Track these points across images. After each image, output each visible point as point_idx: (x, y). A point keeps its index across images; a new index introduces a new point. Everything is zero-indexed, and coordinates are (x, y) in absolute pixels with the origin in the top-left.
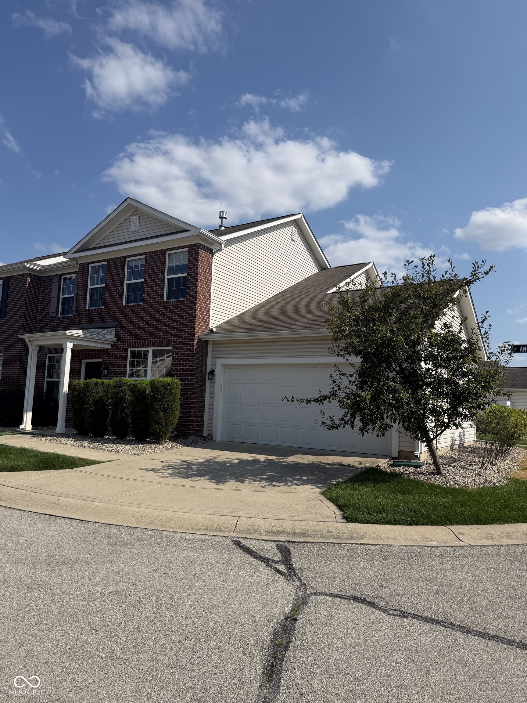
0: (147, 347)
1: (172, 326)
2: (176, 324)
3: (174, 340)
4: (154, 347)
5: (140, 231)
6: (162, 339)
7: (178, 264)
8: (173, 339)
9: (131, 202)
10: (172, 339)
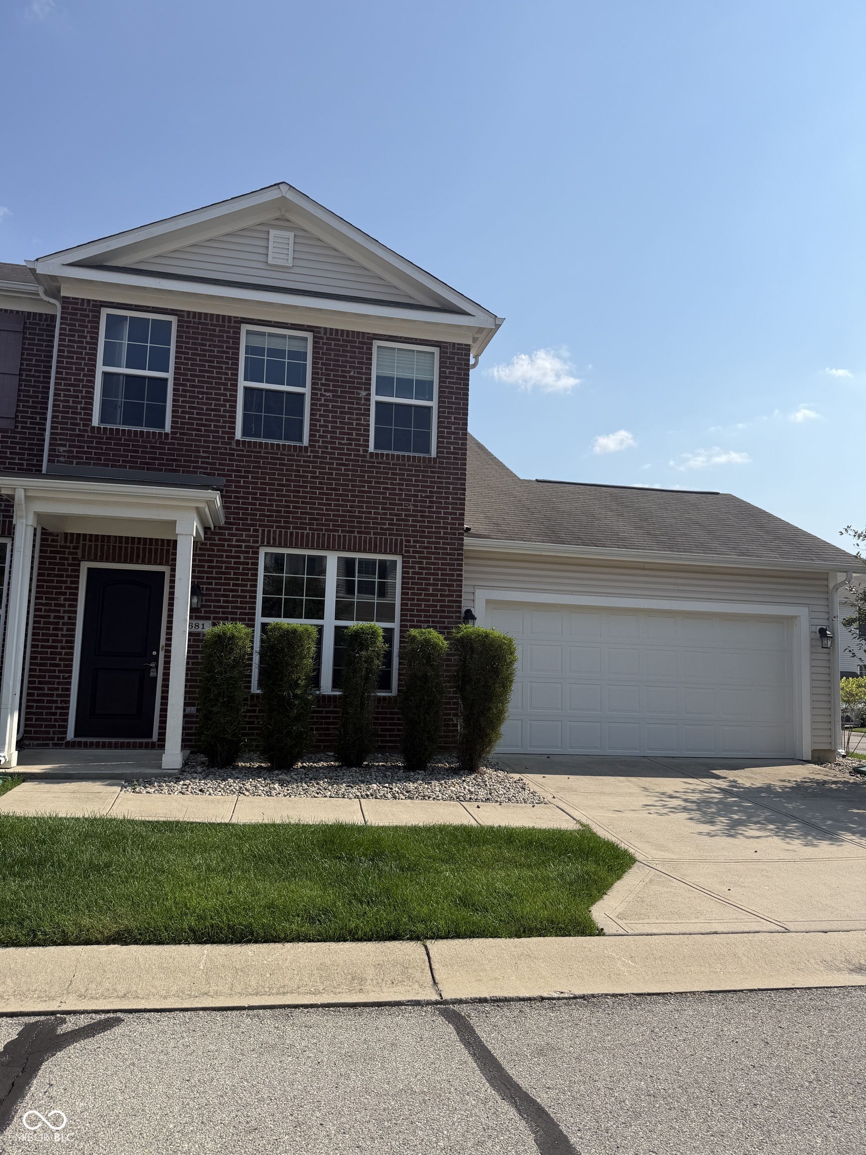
0: (323, 548)
1: (402, 510)
2: (412, 508)
3: (409, 541)
4: (344, 550)
5: (294, 270)
6: (372, 536)
7: (406, 375)
8: (404, 538)
9: (290, 196)
10: (402, 540)
